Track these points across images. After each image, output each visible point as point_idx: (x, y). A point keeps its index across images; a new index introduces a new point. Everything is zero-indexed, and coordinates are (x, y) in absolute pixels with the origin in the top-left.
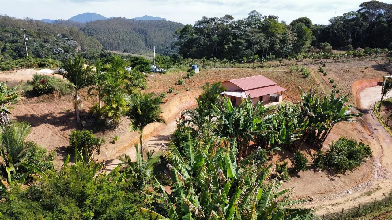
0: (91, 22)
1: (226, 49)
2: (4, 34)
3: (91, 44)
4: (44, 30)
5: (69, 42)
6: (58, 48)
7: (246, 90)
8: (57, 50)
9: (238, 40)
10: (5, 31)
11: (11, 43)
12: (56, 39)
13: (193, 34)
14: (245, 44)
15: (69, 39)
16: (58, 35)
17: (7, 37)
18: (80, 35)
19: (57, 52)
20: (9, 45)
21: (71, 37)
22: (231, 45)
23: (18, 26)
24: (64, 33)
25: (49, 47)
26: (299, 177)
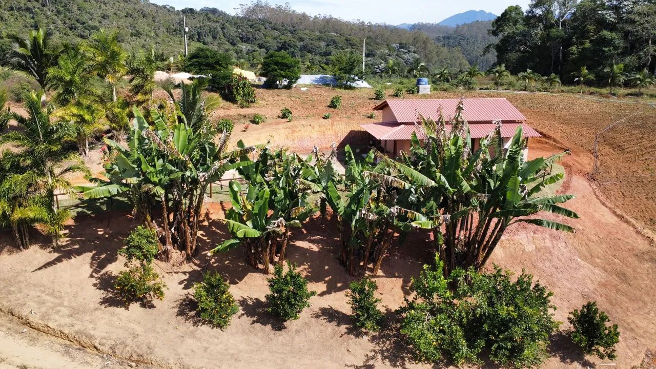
0: (465, 24)
2: (317, 43)
3: (449, 61)
4: (376, 38)
5: (406, 56)
6: (381, 63)
8: (379, 67)
9: (606, 33)
10: (320, 39)
11: (322, 56)
12: (387, 51)
13: (518, 26)
14: (619, 42)
15: (409, 51)
16: (394, 45)
17: (319, 47)
18: (429, 45)
19: (378, 71)
20: (318, 58)
21: (412, 48)
22: (588, 45)
23: (342, 32)
24: (404, 42)
25: (369, 62)
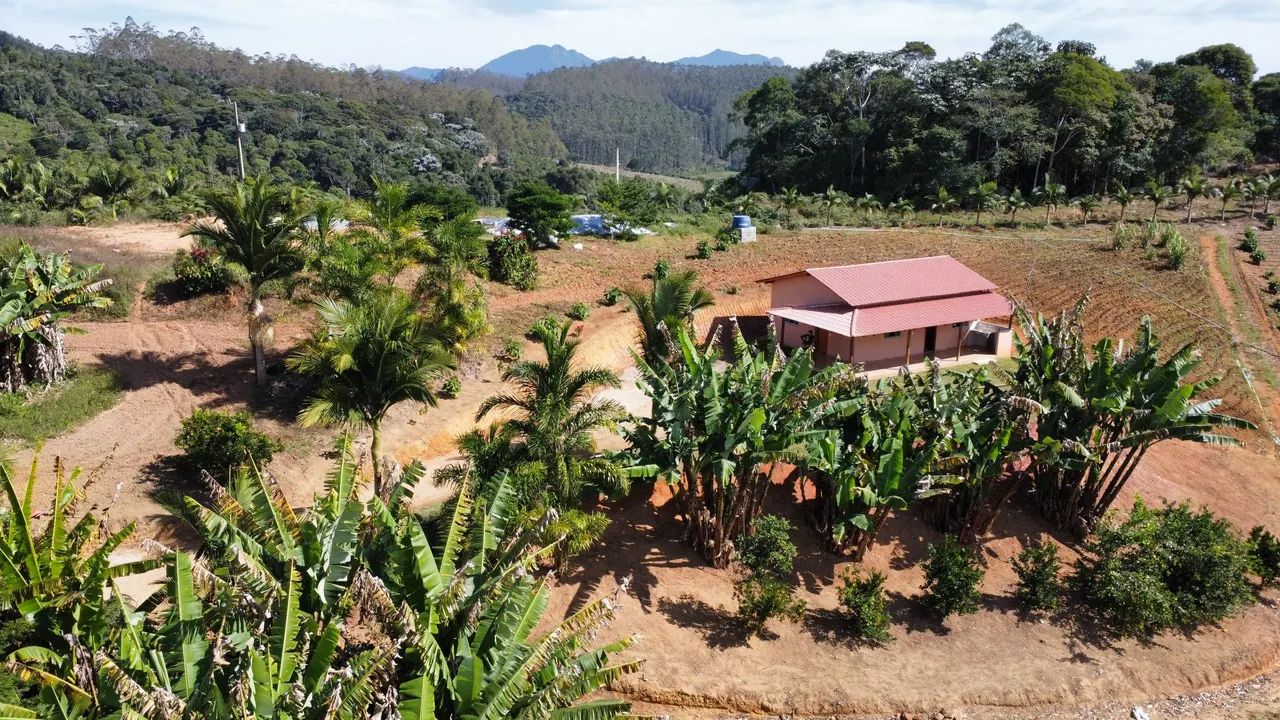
0: (541, 74)
1: (893, 161)
2: (282, 114)
3: (531, 144)
4: (398, 102)
5: (462, 137)
6: (425, 154)
7: (861, 307)
8: (422, 161)
9: (938, 129)
10: (287, 105)
11: (299, 139)
12: (425, 129)
13: (789, 111)
14: (961, 144)
15: (464, 128)
16: (435, 117)
17: (290, 121)
18: (499, 116)
19: (421, 168)
20: (291, 145)
21: (470, 122)
22: (912, 147)
23: (325, 90)
24: (451, 109)
25: (401, 151)
26: (944, 632)
